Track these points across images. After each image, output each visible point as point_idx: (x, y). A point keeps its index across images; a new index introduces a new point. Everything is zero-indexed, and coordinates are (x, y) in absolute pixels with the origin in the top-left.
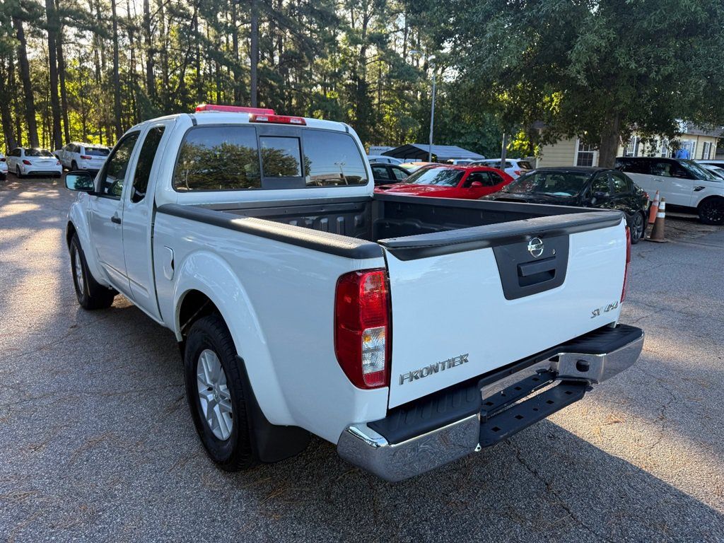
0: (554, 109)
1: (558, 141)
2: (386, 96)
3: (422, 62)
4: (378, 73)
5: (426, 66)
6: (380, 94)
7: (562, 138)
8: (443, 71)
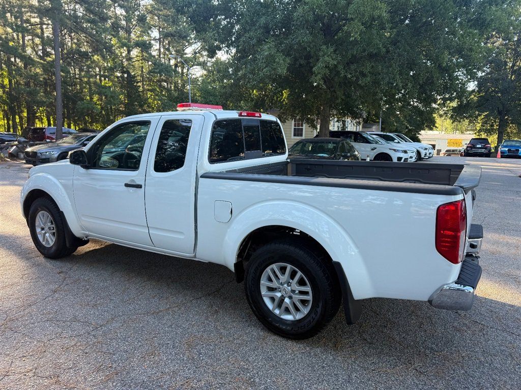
0: (284, 100)
1: (287, 121)
2: (148, 85)
3: (173, 62)
4: (141, 69)
5: (176, 66)
6: (143, 84)
7: (289, 119)
8: (188, 70)
